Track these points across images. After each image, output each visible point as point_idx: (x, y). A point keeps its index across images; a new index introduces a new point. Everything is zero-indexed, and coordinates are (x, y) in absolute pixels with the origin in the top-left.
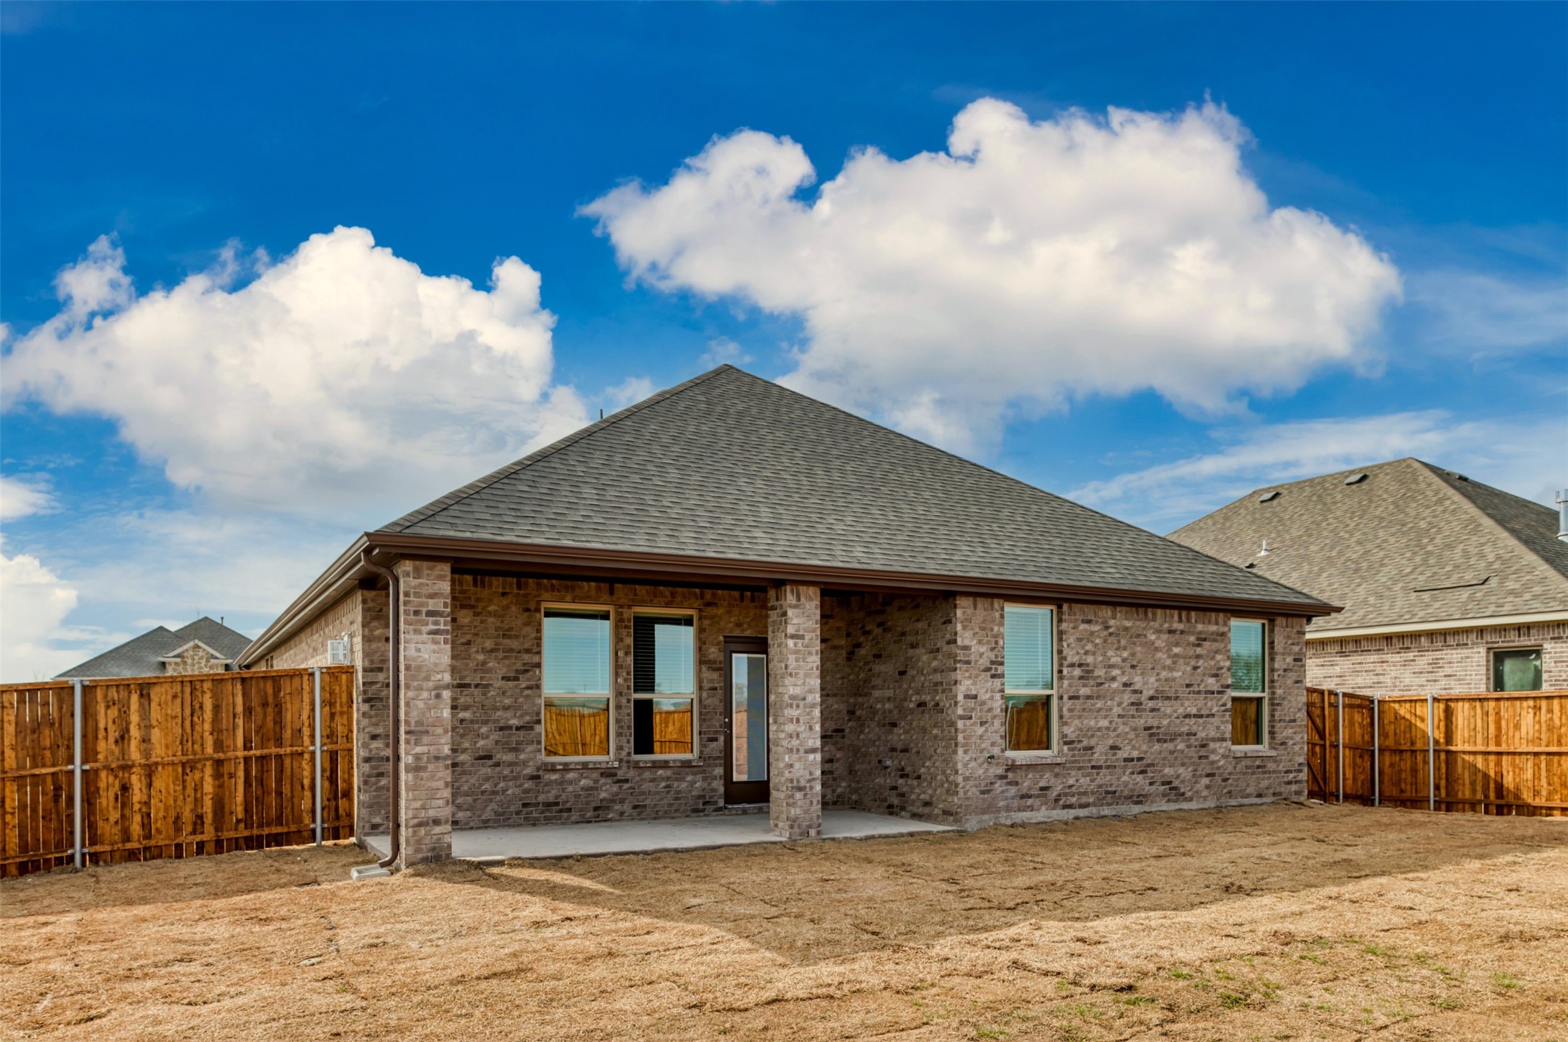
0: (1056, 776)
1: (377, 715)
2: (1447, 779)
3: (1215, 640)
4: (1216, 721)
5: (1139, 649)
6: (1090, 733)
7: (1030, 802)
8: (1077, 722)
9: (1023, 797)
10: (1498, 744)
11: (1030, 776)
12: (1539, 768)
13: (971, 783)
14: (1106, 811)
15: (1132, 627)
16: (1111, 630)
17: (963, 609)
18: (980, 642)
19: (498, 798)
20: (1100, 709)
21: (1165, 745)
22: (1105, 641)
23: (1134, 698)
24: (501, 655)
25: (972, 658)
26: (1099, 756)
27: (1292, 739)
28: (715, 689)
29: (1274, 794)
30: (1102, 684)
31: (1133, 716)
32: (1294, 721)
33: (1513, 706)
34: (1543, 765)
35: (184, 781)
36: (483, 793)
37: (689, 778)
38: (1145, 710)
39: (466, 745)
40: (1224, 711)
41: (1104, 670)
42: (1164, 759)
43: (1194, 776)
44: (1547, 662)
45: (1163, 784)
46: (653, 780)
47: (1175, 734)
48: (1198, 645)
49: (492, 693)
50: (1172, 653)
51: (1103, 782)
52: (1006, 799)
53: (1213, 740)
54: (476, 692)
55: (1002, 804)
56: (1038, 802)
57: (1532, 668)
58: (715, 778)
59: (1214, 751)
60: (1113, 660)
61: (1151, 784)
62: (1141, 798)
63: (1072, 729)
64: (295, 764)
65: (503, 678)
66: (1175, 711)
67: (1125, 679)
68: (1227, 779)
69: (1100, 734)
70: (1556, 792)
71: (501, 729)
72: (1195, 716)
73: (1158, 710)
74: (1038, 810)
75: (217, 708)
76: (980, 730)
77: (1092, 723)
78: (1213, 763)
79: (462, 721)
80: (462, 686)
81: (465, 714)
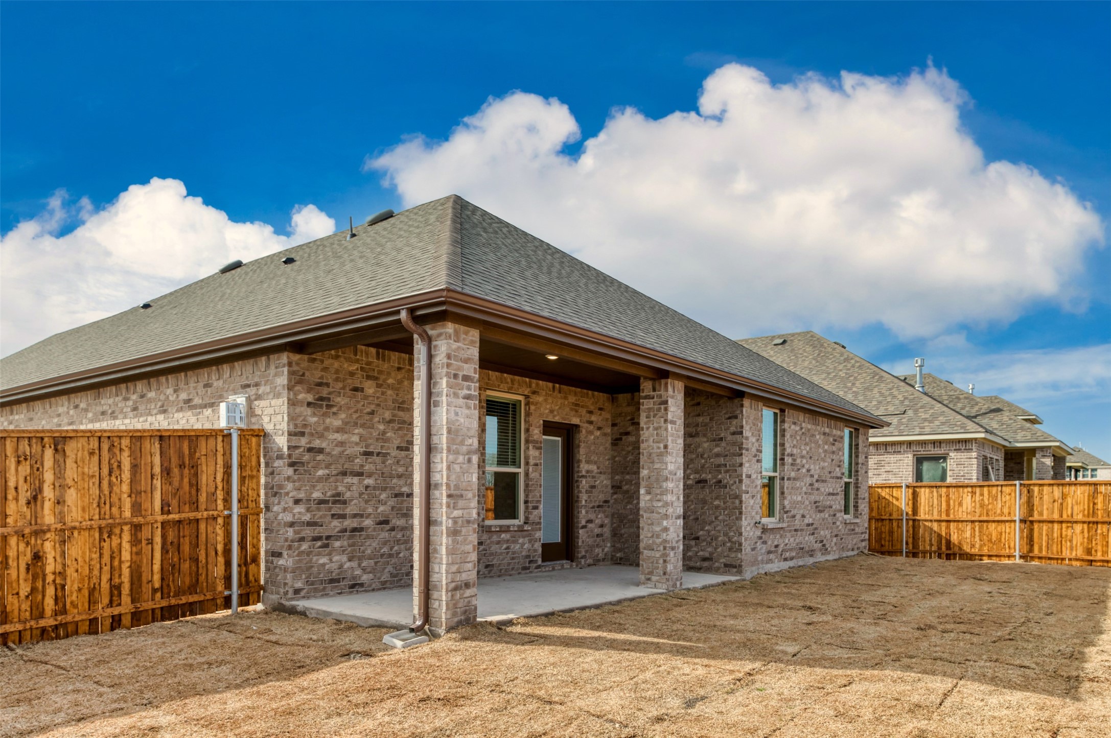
0: (781, 537)
1: (299, 480)
2: (913, 538)
3: (839, 441)
4: (840, 498)
5: (813, 445)
6: (793, 505)
7: (771, 556)
8: (788, 497)
9: (768, 553)
10: (948, 515)
11: (771, 537)
12: (974, 530)
13: (748, 542)
15: (810, 429)
16: (803, 430)
17: (746, 407)
18: (753, 434)
20: (797, 489)
21: (821, 514)
22: (801, 438)
23: (811, 480)
24: (396, 426)
25: (749, 446)
26: (797, 522)
27: (864, 511)
28: (537, 464)
29: (857, 548)
30: (799, 469)
31: (810, 494)
32: (864, 498)
33: (958, 491)
34: (977, 529)
35: (101, 548)
36: (382, 556)
38: (814, 489)
39: (370, 510)
40: (842, 491)
41: (800, 460)
42: (821, 524)
43: (831, 536)
44: (950, 465)
45: (820, 542)
47: (825, 507)
48: (834, 444)
49: (389, 462)
50: (824, 449)
51: (799, 541)
52: (761, 554)
53: (838, 511)
54: (378, 460)
55: (760, 558)
56: (774, 556)
57: (941, 468)
58: (536, 540)
59: (838, 519)
60: (803, 452)
61: (816, 542)
62: (812, 553)
63: (786, 503)
64: (210, 529)
65: (398, 448)
66: (825, 491)
67: (808, 467)
68: (842, 539)
69: (798, 506)
70: (985, 545)
71: (396, 496)
72: (832, 494)
73: (819, 489)
74: (774, 562)
75: (135, 467)
76: (752, 502)
77: (796, 498)
78: (838, 527)
79: (367, 487)
80: (367, 454)
81: (369, 481)
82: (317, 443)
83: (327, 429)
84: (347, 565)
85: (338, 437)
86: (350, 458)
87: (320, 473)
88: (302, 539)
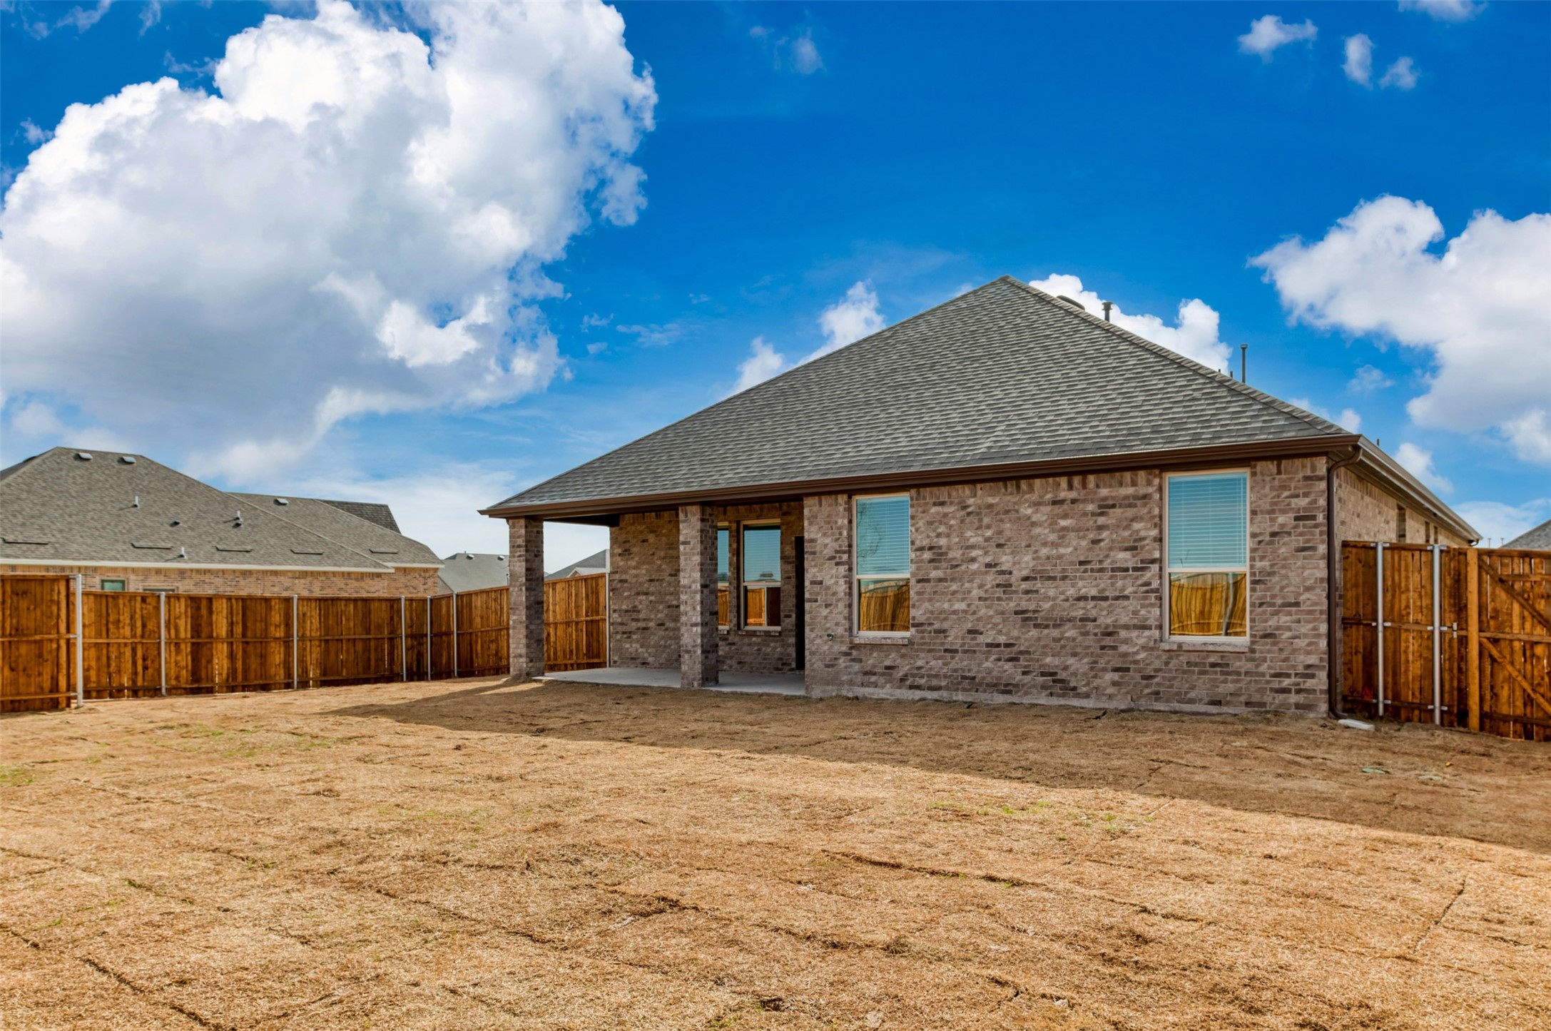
0: (903, 656)
3: (1130, 506)
4: (1133, 604)
5: (1008, 525)
6: (943, 616)
7: (873, 679)
8: (927, 605)
9: (866, 673)
11: (875, 654)
13: (817, 657)
14: (960, 697)
15: (997, 504)
16: (969, 510)
17: (810, 507)
18: (825, 535)
19: (668, 650)
20: (954, 593)
21: (1046, 631)
22: (962, 522)
23: (1001, 579)
24: (668, 560)
25: (818, 549)
26: (955, 637)
27: (1289, 629)
28: (789, 578)
29: (1247, 704)
30: (957, 566)
31: (999, 599)
32: (1297, 604)
35: (566, 632)
37: (772, 645)
38: (1016, 592)
40: (1147, 592)
41: (961, 552)
42: (1045, 646)
43: (1092, 669)
45: (1043, 674)
46: (750, 645)
47: (1061, 619)
48: (1102, 514)
50: (1058, 527)
51: (959, 666)
52: (849, 674)
53: (1126, 627)
54: (657, 584)
55: (845, 678)
56: (882, 680)
58: (789, 645)
59: (1126, 641)
60: (972, 540)
61: (1024, 673)
62: (1010, 688)
63: (921, 612)
66: (1062, 593)
67: (988, 559)
68: (1150, 677)
69: (955, 617)
71: (669, 607)
72: (1094, 598)
73: (1037, 592)
74: (883, 687)
75: (576, 595)
76: (825, 612)
77: (946, 606)
78: (1125, 655)
80: (651, 581)
81: (652, 598)
82: (624, 577)
83: (629, 568)
84: (640, 650)
85: (634, 572)
86: (641, 584)
87: (626, 594)
88: (617, 633)
